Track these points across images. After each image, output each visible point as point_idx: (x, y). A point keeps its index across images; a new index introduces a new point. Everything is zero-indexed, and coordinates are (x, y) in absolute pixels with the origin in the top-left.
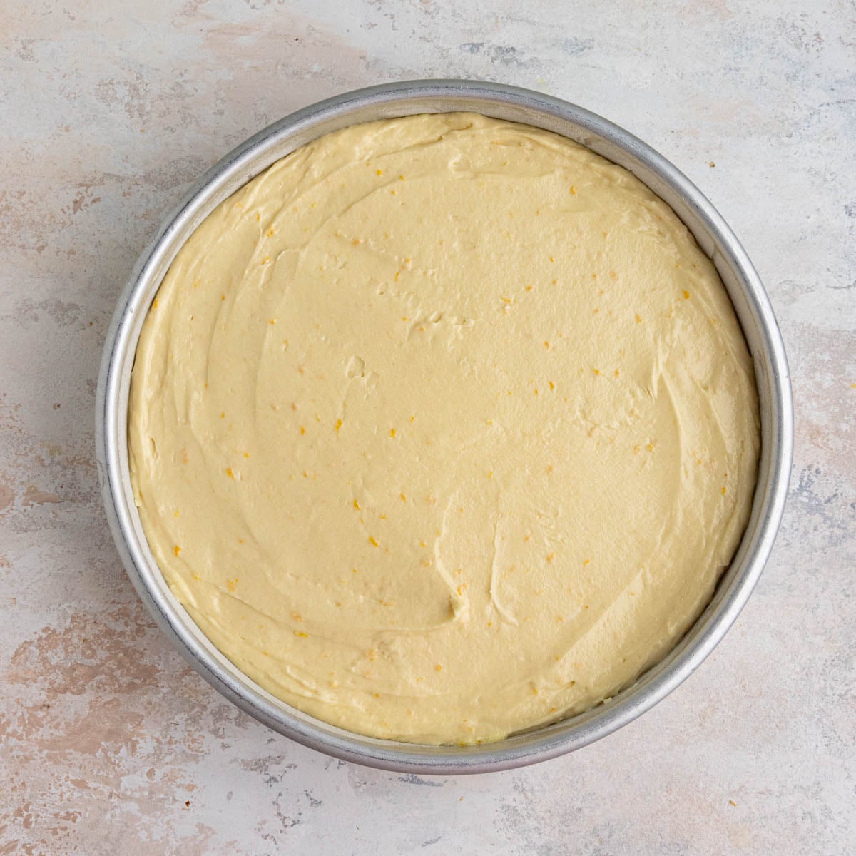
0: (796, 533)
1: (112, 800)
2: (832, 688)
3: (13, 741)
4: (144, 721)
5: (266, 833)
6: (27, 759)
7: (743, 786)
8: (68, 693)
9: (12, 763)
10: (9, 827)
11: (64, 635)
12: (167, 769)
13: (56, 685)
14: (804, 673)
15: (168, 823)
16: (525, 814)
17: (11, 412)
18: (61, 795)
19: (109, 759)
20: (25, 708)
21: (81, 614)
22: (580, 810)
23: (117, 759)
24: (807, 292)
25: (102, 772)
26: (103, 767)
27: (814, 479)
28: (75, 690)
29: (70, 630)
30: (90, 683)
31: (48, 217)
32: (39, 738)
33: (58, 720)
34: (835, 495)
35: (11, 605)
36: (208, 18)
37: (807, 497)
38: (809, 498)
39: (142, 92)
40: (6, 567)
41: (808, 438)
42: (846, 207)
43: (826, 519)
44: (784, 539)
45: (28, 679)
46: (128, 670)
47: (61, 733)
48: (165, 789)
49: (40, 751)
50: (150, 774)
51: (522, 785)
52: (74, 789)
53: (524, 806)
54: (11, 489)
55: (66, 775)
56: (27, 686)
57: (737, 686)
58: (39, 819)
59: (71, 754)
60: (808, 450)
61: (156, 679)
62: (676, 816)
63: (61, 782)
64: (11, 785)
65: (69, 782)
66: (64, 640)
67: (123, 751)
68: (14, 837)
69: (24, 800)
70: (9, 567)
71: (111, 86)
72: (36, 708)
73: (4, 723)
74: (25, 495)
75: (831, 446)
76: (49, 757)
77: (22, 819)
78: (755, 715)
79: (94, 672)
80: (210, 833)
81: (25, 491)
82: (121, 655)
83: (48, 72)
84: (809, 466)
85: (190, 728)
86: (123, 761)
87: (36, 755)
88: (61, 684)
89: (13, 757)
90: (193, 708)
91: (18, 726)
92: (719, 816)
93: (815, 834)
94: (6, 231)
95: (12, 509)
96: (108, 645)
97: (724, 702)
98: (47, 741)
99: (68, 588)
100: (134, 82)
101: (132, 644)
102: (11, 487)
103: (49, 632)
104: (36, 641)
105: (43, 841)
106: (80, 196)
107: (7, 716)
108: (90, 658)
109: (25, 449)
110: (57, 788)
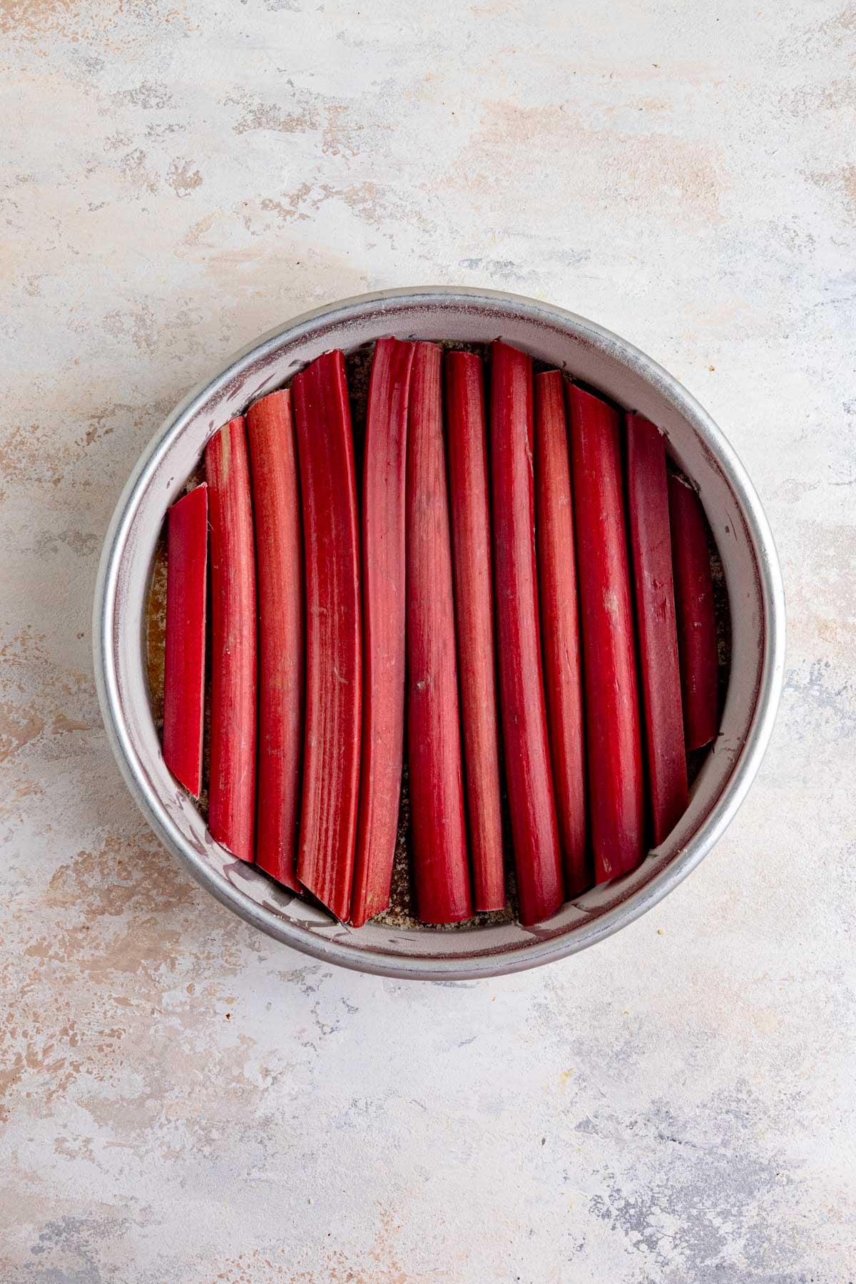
0: (808, 726)
1: (155, 1016)
2: (849, 876)
3: (56, 963)
4: (181, 938)
5: (306, 1041)
6: (70, 980)
7: (767, 974)
9: (55, 984)
10: (56, 1046)
11: (99, 858)
12: (206, 983)
13: (94, 908)
14: (822, 862)
15: (210, 1035)
16: (556, 1011)
17: (36, 643)
18: (105, 1013)
19: (150, 977)
20: (66, 930)
21: (115, 837)
22: (609, 1004)
23: (158, 975)
24: (809, 489)
25: (143, 990)
26: (145, 984)
27: (824, 672)
28: (113, 911)
29: (105, 853)
30: (127, 904)
31: (63, 449)
32: (80, 959)
33: (98, 941)
34: (845, 688)
35: (46, 832)
36: (211, 246)
37: (817, 690)
38: (820, 691)
39: (148, 322)
40: (39, 795)
41: (816, 633)
42: (844, 404)
43: (836, 710)
44: (798, 732)
45: (66, 903)
46: (164, 889)
47: (101, 953)
48: (206, 1003)
49: (82, 972)
50: (190, 989)
51: (553, 983)
52: (117, 1007)
53: (555, 1003)
54: (41, 719)
55: (108, 993)
56: (66, 909)
57: (757, 878)
58: (85, 1038)
59: (112, 973)
60: (817, 644)
61: (191, 897)
62: (703, 1006)
63: (104, 1001)
64: (56, 1006)
65: (112, 1001)
66: (100, 863)
67: (163, 968)
68: (62, 1055)
69: (69, 1020)
70: (43, 794)
71: (117, 318)
72: (75, 930)
73: (46, 946)
74: (54, 723)
75: (839, 639)
76: (91, 977)
77: (69, 1038)
78: (776, 904)
79: (131, 893)
80: (251, 1043)
81: (54, 720)
82: (156, 875)
83: (55, 307)
84: (819, 661)
85: (226, 943)
86: (164, 978)
87: (78, 975)
88: (98, 906)
90: (229, 923)
91: (60, 948)
92: (744, 1004)
93: (839, 1017)
94: (22, 466)
95: (42, 738)
96: (143, 866)
97: (745, 894)
98: (88, 961)
99: (100, 812)
100: (141, 313)
101: (166, 865)
102: (40, 716)
103: (85, 856)
104: (72, 865)
105: (89, 1059)
106: (92, 428)
107: (48, 940)
108: (125, 879)
109: (52, 678)
110: (100, 1007)
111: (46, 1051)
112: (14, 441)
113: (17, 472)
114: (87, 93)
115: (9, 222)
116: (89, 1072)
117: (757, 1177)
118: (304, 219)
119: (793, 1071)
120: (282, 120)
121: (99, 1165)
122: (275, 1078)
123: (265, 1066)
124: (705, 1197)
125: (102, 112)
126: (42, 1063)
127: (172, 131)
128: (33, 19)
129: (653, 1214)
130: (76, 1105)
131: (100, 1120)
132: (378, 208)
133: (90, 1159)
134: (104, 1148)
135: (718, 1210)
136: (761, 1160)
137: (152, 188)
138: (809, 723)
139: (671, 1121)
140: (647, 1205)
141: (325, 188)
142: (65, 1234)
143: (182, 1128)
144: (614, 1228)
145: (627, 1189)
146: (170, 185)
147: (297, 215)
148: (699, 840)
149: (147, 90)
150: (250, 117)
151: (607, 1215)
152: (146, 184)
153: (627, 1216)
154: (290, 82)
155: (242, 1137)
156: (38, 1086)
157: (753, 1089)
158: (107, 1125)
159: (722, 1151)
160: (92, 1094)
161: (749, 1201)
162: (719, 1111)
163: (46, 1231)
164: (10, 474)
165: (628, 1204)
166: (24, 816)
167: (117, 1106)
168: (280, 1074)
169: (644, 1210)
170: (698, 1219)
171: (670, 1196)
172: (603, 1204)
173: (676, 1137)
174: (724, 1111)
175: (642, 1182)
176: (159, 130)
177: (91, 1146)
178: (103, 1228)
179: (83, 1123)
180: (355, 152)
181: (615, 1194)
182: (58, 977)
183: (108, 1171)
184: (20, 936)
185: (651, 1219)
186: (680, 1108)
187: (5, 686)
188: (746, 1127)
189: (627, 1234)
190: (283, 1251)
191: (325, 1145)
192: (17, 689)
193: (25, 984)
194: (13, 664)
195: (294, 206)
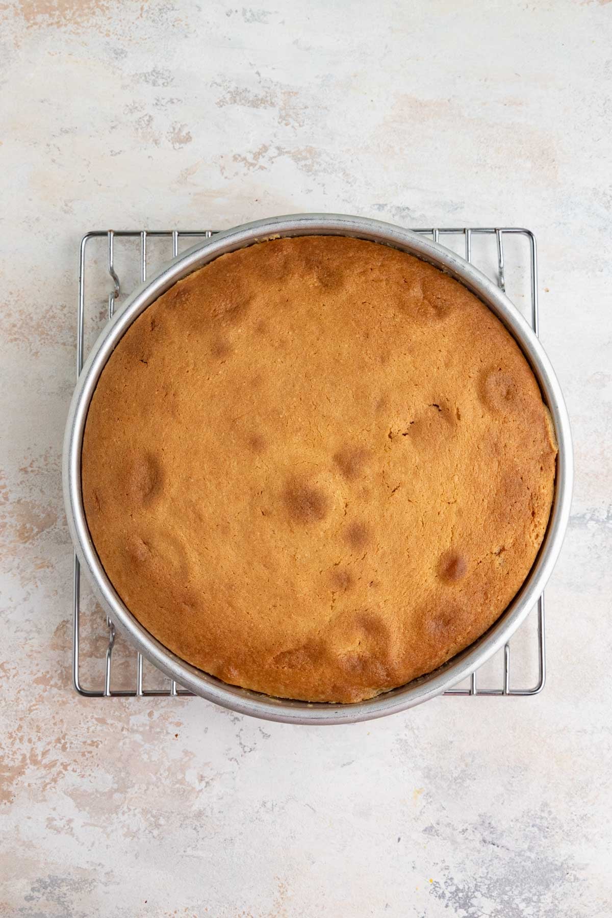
0: (604, 549)
1: (124, 733)
3: (55, 690)
5: (231, 757)
6: (64, 703)
7: (567, 727)
8: (93, 657)
9: (53, 706)
10: (51, 752)
11: (91, 616)
12: (162, 711)
13: (84, 652)
15: (163, 749)
16: (413, 745)
17: (55, 460)
18: (88, 729)
19: (122, 704)
20: (64, 667)
22: (452, 742)
23: (128, 703)
25: (116, 713)
26: (118, 709)
28: (98, 655)
29: (95, 613)
33: (86, 676)
35: (54, 595)
36: (196, 185)
40: (50, 568)
44: (597, 553)
45: (65, 647)
47: (88, 685)
48: (161, 725)
49: (74, 698)
50: (150, 714)
51: (411, 725)
52: (97, 725)
53: (413, 739)
54: (55, 514)
55: (91, 715)
56: (65, 652)
58: (73, 746)
62: (519, 748)
63: (88, 720)
64: (53, 721)
65: (94, 720)
66: (91, 620)
68: (55, 757)
69: (62, 732)
70: (53, 568)
72: (70, 667)
73: (49, 678)
76: (80, 702)
77: (61, 745)
78: (575, 677)
80: (192, 756)
83: (82, 222)
86: (132, 705)
87: (71, 700)
88: (88, 651)
91: (59, 680)
92: (549, 748)
94: (52, 333)
95: (55, 528)
102: (55, 512)
104: (71, 621)
105: (75, 761)
106: (104, 309)
107: (50, 673)
110: (85, 724)
111: (44, 754)
112: (48, 315)
113: (49, 337)
114: (114, 73)
115: (54, 161)
116: (74, 771)
117: (552, 875)
118: (262, 169)
119: (582, 798)
120: (251, 99)
121: (77, 839)
122: (207, 783)
123: (201, 773)
124: (514, 888)
125: (124, 87)
126: (40, 762)
127: (173, 103)
128: (79, 20)
129: (476, 898)
130: (63, 794)
131: (79, 806)
132: (315, 164)
133: (71, 834)
134: (82, 826)
135: (523, 897)
136: (556, 863)
137: (156, 142)
139: (492, 830)
140: (472, 891)
141: (278, 148)
142: (49, 888)
143: (139, 815)
144: (447, 906)
145: (458, 878)
146: (169, 141)
147: (257, 167)
149: (157, 73)
150: (228, 96)
151: (442, 896)
152: (152, 139)
153: (457, 898)
154: (258, 73)
155: (182, 824)
156: (37, 779)
157: (553, 810)
158: (85, 810)
159: (528, 854)
160: (75, 786)
161: (546, 892)
162: (527, 825)
163: (36, 885)
164: (44, 339)
165: (458, 890)
166: (39, 583)
167: (93, 797)
168: (212, 779)
169: (470, 894)
170: (508, 903)
171: (489, 885)
172: (440, 888)
173: (495, 842)
174: (531, 825)
175: (469, 874)
176: (163, 102)
177: (72, 825)
178: (77, 885)
179: (67, 807)
180: (301, 124)
181: (449, 881)
182: (56, 700)
183: (83, 844)
184: (30, 669)
185: (474, 901)
186: (499, 821)
187: (31, 489)
188: (546, 838)
189: (456, 911)
190: (206, 909)
191: (241, 834)
192: (39, 491)
193: (32, 704)
194: (37, 474)
195: (256, 160)
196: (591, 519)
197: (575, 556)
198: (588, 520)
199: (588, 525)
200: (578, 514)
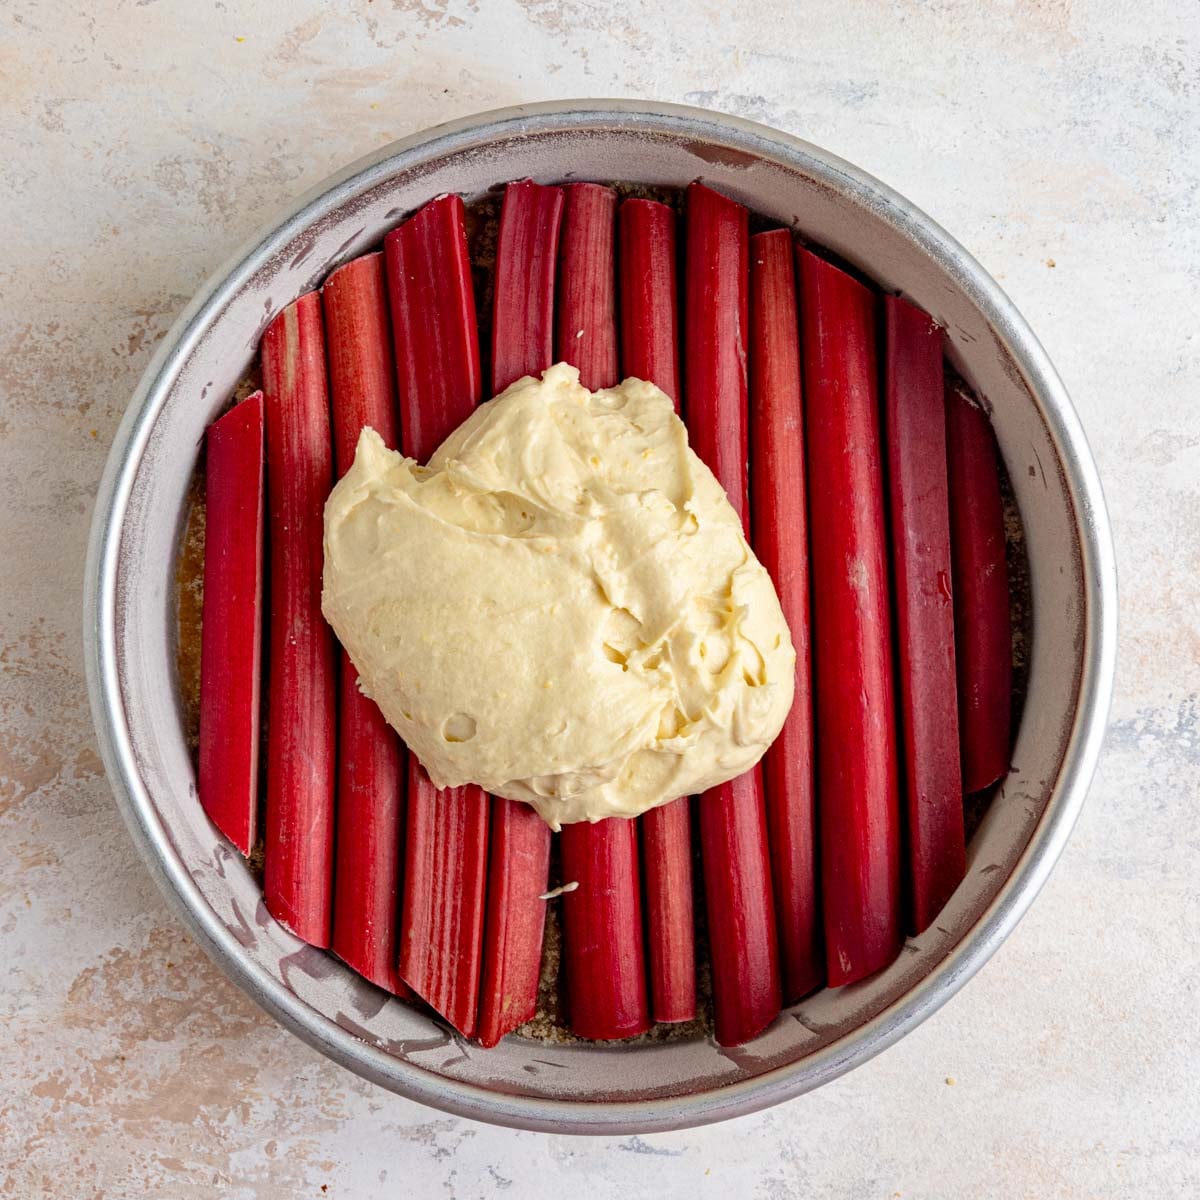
0: (1173, 790)
1: (219, 1186)
3: (76, 1107)
4: (258, 1076)
6: (96, 1132)
7: (1100, 1144)
8: (151, 1040)
9: (75, 1138)
11: (141, 958)
12: (294, 1141)
13: (132, 1029)
14: (1184, 986)
16: (796, 1190)
17: (52, 645)
18: (146, 1180)
19: (211, 1129)
20: (91, 1061)
21: (164, 929)
22: (873, 1182)
23: (224, 1128)
24: (1188, 446)
25: (202, 1148)
26: (204, 1141)
28: (160, 1035)
29: (149, 951)
30: (181, 1025)
31: (93, 361)
32: (111, 1102)
33: (137, 1078)
35: (64, 919)
36: (318, 62)
37: (1188, 739)
38: (1192, 740)
39: (222, 174)
40: (54, 865)
41: (1190, 655)
44: (1156, 799)
45: (92, 1021)
46: (234, 1006)
47: (143, 1095)
48: (292, 1169)
49: (114, 1121)
50: (270, 1148)
51: (792, 1151)
52: (164, 1172)
53: (795, 1179)
54: (58, 755)
55: (151, 1152)
56: (92, 1031)
57: (1091, 1007)
59: (158, 1123)
60: (1190, 673)
62: (1007, 1187)
63: (145, 1163)
64: (76, 1168)
65: (157, 1163)
66: (141, 966)
67: (231, 1118)
69: (94, 1190)
70: (59, 865)
71: (177, 166)
72: (105, 1061)
73: (62, 1083)
74: (77, 762)
76: (127, 1128)
78: (1115, 1044)
79: (185, 1009)
81: (76, 756)
82: (223, 984)
83: (85, 148)
84: (1191, 696)
85: (324, 1084)
86: (232, 1132)
87: (109, 1125)
88: (139, 1027)
89: (77, 1129)
91: (82, 1087)
92: (1066, 1185)
94: (34, 383)
95: (59, 783)
96: (203, 971)
97: (1073, 1029)
98: (123, 1106)
99: (143, 893)
100: (211, 160)
102: (56, 752)
103: (120, 955)
104: (101, 968)
106: (138, 329)
107: (65, 1073)
108: (179, 990)
109: (74, 696)
110: (140, 1172)
112: (22, 346)
113: (27, 392)
115: (18, 19)
118: (456, 26)
132: (565, 11)
138: (1174, 786)
147: (445, 20)
148: (982, 934)
164: (16, 395)
166: (32, 896)
182: (79, 1127)
184: (25, 1068)
187: (6, 707)
192: (23, 711)
193: (31, 1136)
194: (18, 675)
195: (441, 5)
196: (1147, 730)
197: (1115, 805)
198: (1141, 734)
199: (1140, 743)
200: (1119, 721)
